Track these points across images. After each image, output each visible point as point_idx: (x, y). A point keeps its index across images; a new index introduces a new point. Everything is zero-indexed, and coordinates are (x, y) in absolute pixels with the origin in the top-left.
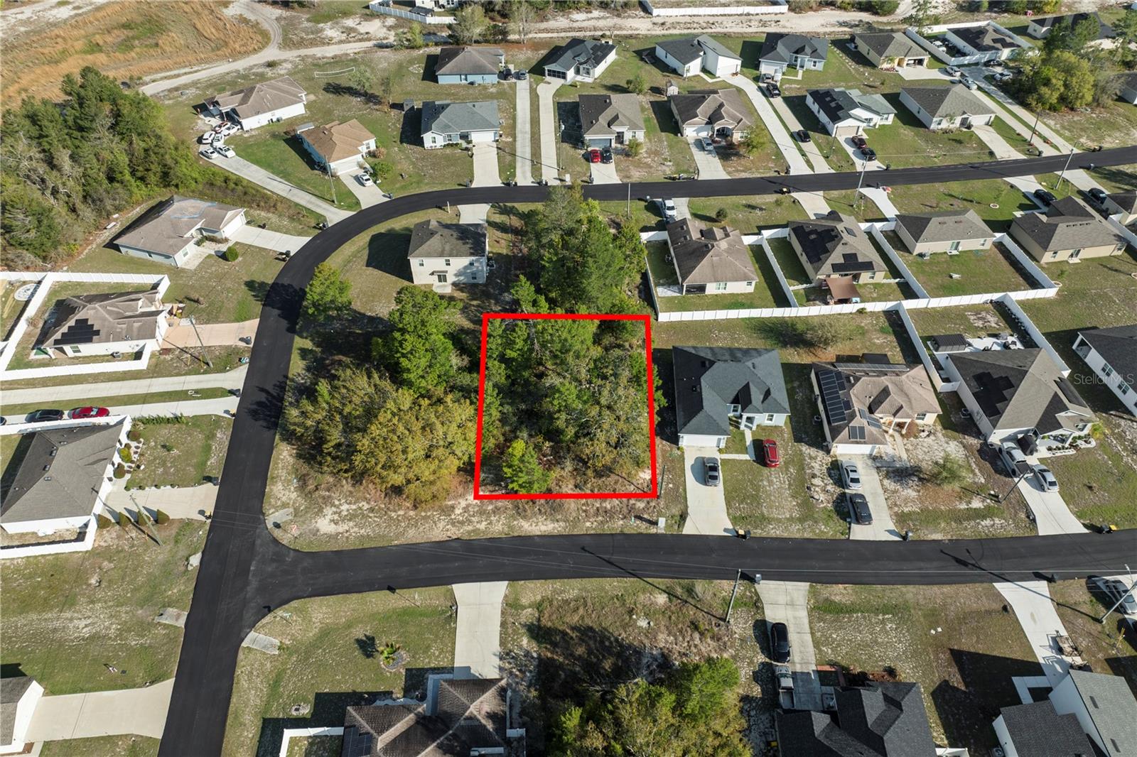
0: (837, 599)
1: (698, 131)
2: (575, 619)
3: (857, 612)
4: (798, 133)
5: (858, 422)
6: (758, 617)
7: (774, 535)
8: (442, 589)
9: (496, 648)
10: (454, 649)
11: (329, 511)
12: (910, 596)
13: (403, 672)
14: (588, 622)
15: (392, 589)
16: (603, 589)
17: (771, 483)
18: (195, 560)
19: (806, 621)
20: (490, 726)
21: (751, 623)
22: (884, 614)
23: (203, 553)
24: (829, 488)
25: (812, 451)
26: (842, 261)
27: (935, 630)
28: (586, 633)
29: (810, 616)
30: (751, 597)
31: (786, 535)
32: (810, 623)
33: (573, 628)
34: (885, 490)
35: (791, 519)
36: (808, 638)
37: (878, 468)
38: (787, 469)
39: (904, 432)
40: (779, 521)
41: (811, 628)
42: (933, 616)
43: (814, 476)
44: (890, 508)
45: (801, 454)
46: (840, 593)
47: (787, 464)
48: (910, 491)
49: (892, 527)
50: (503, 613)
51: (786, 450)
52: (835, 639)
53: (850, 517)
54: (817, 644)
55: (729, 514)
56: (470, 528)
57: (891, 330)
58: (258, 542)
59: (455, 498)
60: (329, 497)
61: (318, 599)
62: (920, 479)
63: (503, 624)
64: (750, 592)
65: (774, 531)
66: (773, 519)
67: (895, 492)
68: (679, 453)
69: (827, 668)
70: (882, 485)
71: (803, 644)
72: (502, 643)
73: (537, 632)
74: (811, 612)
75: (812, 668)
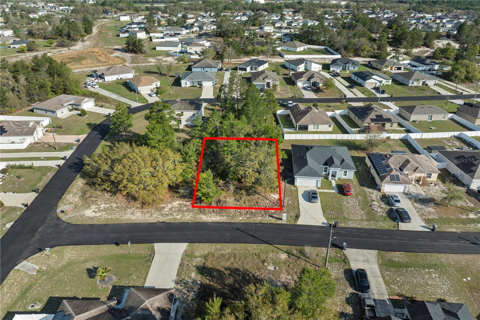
0: (397, 259)
1: (303, 84)
2: (227, 264)
3: (410, 267)
4: (349, 86)
5: (394, 173)
6: (347, 267)
7: (353, 227)
8: (148, 245)
9: (175, 277)
10: (146, 276)
11: (93, 207)
12: (443, 260)
13: (110, 287)
14: (236, 266)
15: (117, 244)
16: (247, 249)
17: (348, 203)
18: (8, 226)
19: (378, 270)
20: (158, 316)
21: (342, 270)
22: (429, 269)
23: (15, 222)
24: (383, 206)
25: (371, 190)
26: (375, 118)
27: (466, 278)
28: (234, 272)
29: (380, 268)
30: (341, 257)
31: (360, 227)
32: (381, 272)
33: (226, 269)
34: (416, 208)
35: (362, 220)
36: (381, 279)
37: (409, 198)
38: (357, 197)
39: (421, 183)
40: (355, 220)
41: (382, 274)
42: (463, 271)
43: (373, 201)
44: (421, 216)
45: (364, 191)
46: (397, 256)
47: (357, 195)
48: (430, 209)
49: (424, 225)
50: (182, 259)
51: (356, 189)
52: (399, 281)
53: (397, 219)
54: (387, 283)
55: (324, 216)
56: (172, 217)
57: (405, 146)
58: (49, 218)
59: (166, 203)
60: (96, 201)
61: (71, 247)
62: (435, 204)
63: (181, 265)
64: (340, 254)
65: (351, 225)
66: (351, 219)
67: (421, 209)
68: (295, 188)
69: (397, 298)
70: (414, 206)
71: (377, 283)
72: (178, 275)
73: (202, 270)
74: (381, 266)
75: (386, 297)
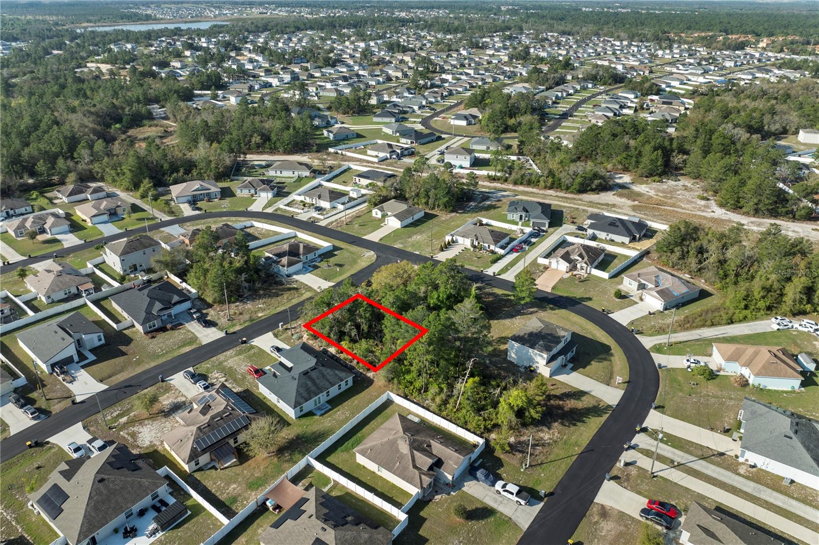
0: (187, 347)
7: (230, 350)
19: (197, 334)
21: (220, 324)
27: (136, 358)
29: (197, 337)
31: (224, 354)
34: (183, 395)
35: (226, 360)
36: (193, 331)
38: (242, 375)
40: (232, 357)
41: (194, 334)
42: (139, 363)
44: (176, 390)
45: (240, 386)
47: (244, 378)
48: (168, 403)
49: (171, 382)
50: (310, 287)
51: (250, 383)
52: (182, 335)
54: (189, 331)
62: (163, 411)
63: (307, 285)
65: (231, 352)
67: (177, 398)
69: (181, 327)
70: (186, 396)
72: (302, 282)
75: (187, 325)
